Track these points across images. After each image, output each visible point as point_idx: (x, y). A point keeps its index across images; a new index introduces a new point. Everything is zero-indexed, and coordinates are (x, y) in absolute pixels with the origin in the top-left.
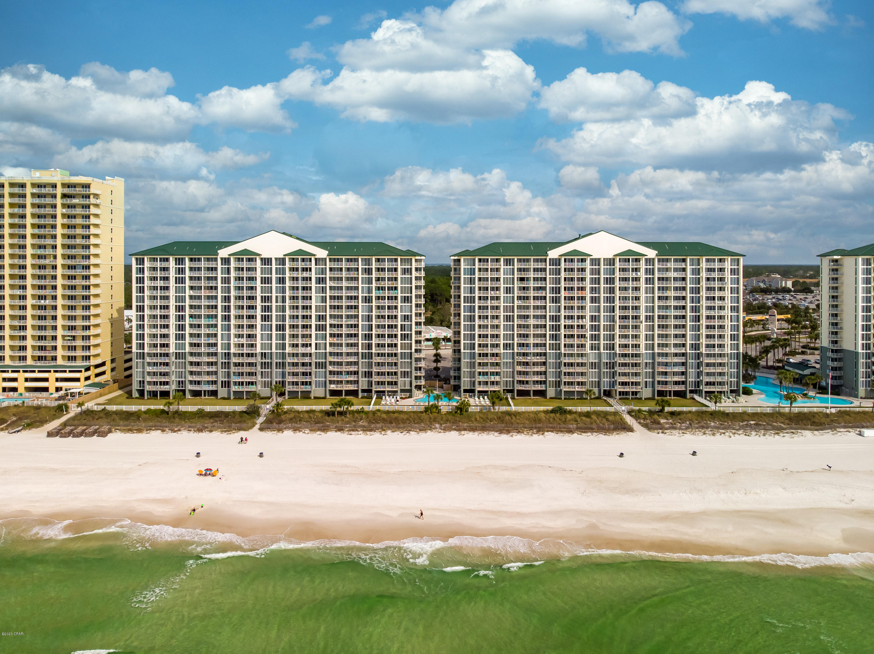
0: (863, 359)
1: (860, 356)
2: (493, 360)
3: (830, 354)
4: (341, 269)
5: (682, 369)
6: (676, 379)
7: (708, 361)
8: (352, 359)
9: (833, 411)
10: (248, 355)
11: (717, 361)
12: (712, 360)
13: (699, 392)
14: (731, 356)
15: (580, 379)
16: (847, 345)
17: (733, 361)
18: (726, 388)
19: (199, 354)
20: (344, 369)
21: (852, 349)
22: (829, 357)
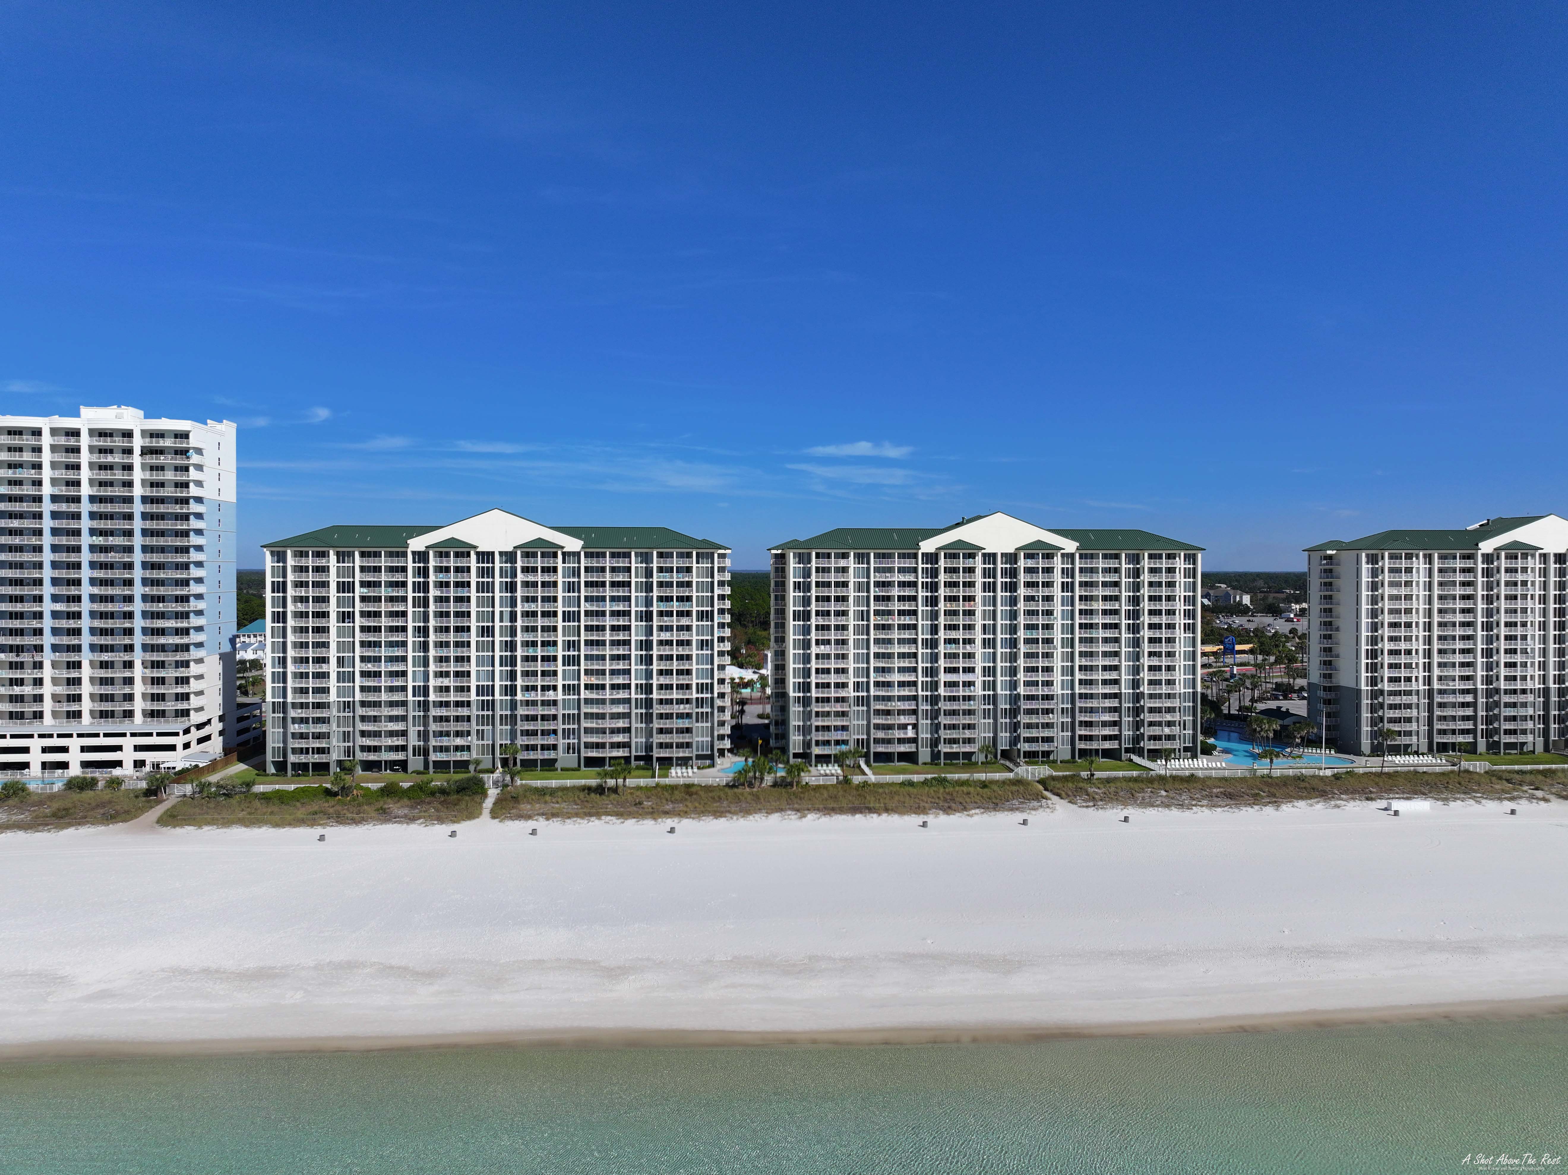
0: (1367, 699)
1: (1364, 695)
2: (839, 708)
3: (1321, 694)
4: (603, 569)
5: (1115, 717)
6: (1107, 731)
7: (1152, 705)
8: (620, 709)
9: (1329, 773)
10: (458, 704)
11: (1165, 705)
12: (1157, 704)
13: (1140, 752)
14: (1183, 697)
15: (968, 734)
16: (1344, 679)
17: (1187, 704)
18: (1176, 745)
19: (377, 704)
20: (608, 724)
21: (1352, 685)
22: (1320, 698)
